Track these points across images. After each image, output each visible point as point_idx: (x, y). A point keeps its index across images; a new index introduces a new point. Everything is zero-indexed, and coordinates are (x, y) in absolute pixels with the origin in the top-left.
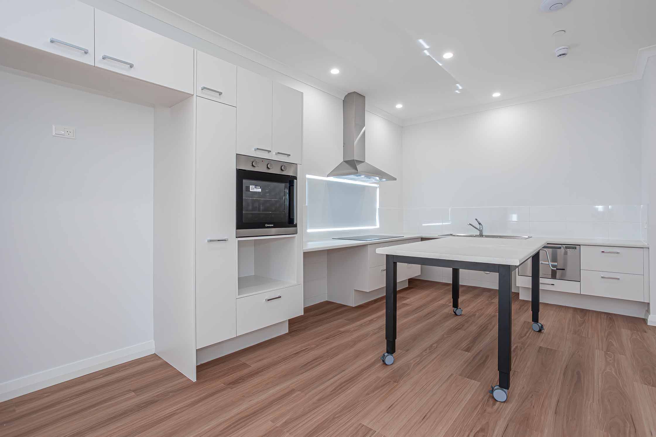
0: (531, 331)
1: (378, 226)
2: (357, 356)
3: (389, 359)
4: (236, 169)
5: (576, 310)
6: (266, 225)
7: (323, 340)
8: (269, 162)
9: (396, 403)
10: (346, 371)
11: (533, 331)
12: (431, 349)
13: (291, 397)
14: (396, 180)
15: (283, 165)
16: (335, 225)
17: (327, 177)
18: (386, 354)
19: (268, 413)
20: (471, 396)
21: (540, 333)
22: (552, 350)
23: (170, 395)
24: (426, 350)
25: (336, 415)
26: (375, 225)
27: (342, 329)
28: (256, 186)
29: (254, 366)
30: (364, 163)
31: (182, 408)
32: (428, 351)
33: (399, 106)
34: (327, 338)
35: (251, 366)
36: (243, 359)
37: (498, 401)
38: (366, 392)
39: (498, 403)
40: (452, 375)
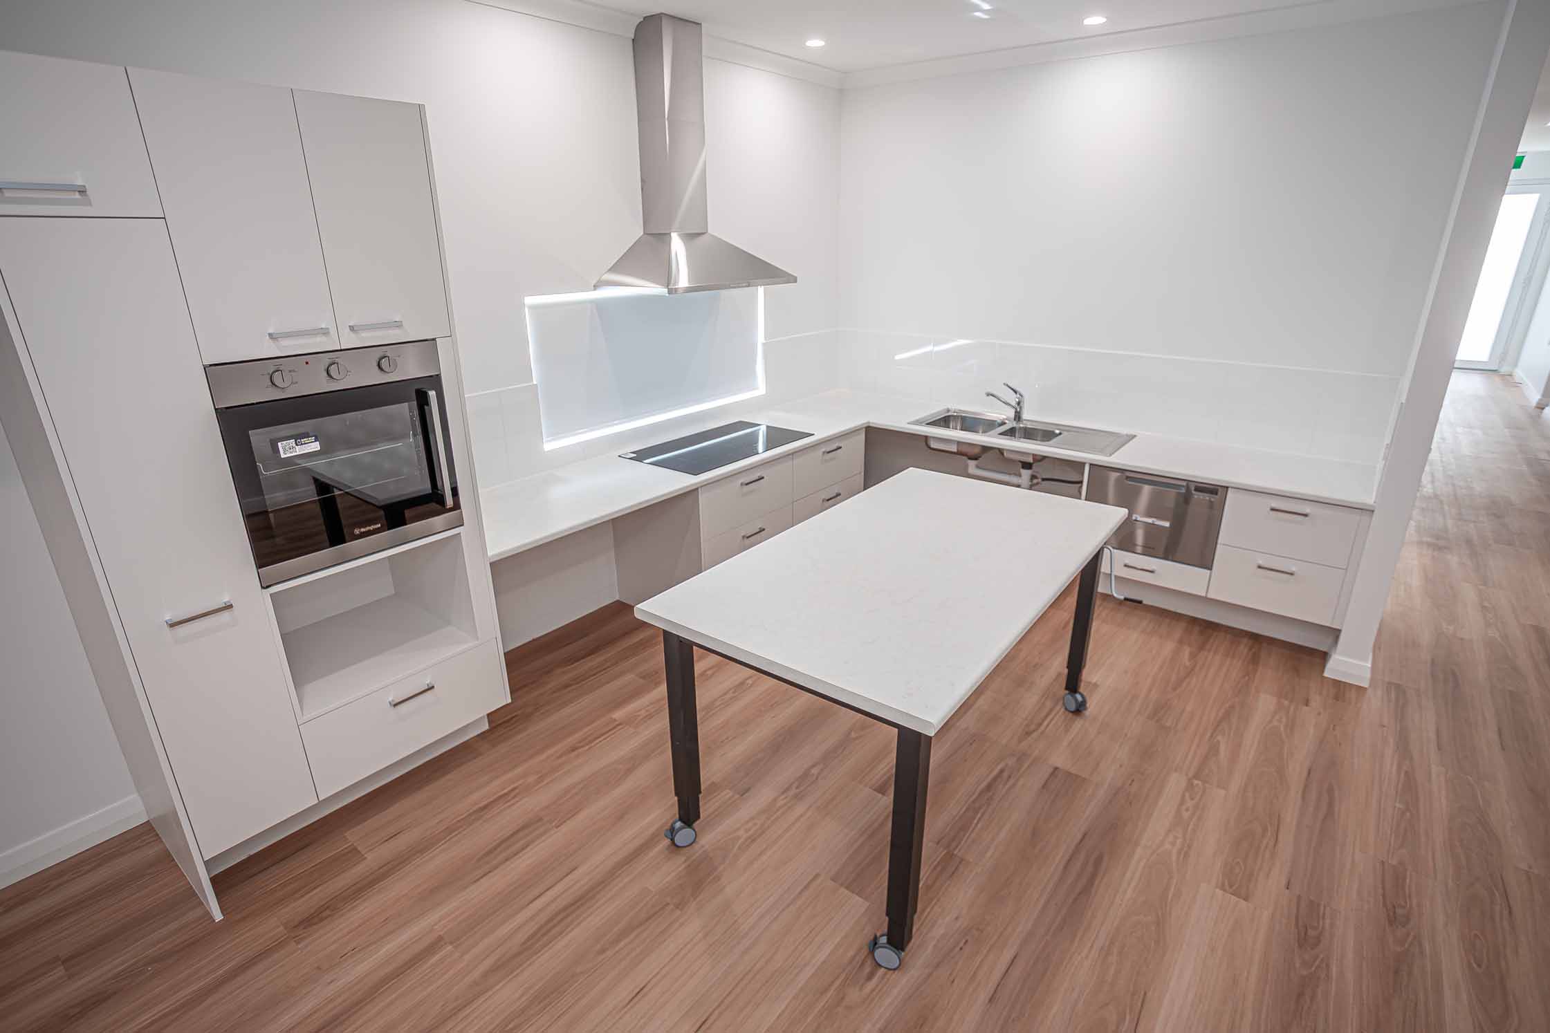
0: (1060, 709)
1: (761, 389)
2: (620, 816)
3: (684, 836)
4: (216, 409)
5: (1194, 621)
6: (357, 531)
7: (561, 756)
8: (332, 359)
9: (655, 980)
10: (580, 871)
11: (1063, 710)
12: (804, 781)
13: (425, 967)
14: (796, 281)
15: (383, 355)
16: (630, 417)
17: (595, 290)
18: (679, 824)
19: (359, 1023)
20: (833, 946)
21: (1074, 717)
22: (1077, 776)
23: (148, 971)
24: (787, 789)
25: (507, 1026)
26: (756, 388)
27: (618, 715)
28: (299, 438)
29: (373, 858)
30: (706, 235)
31: (165, 1016)
32: (793, 791)
33: (815, 43)
34: (574, 749)
35: (366, 858)
36: (353, 836)
37: (882, 967)
38: (599, 946)
39: (883, 969)
40: (817, 876)
